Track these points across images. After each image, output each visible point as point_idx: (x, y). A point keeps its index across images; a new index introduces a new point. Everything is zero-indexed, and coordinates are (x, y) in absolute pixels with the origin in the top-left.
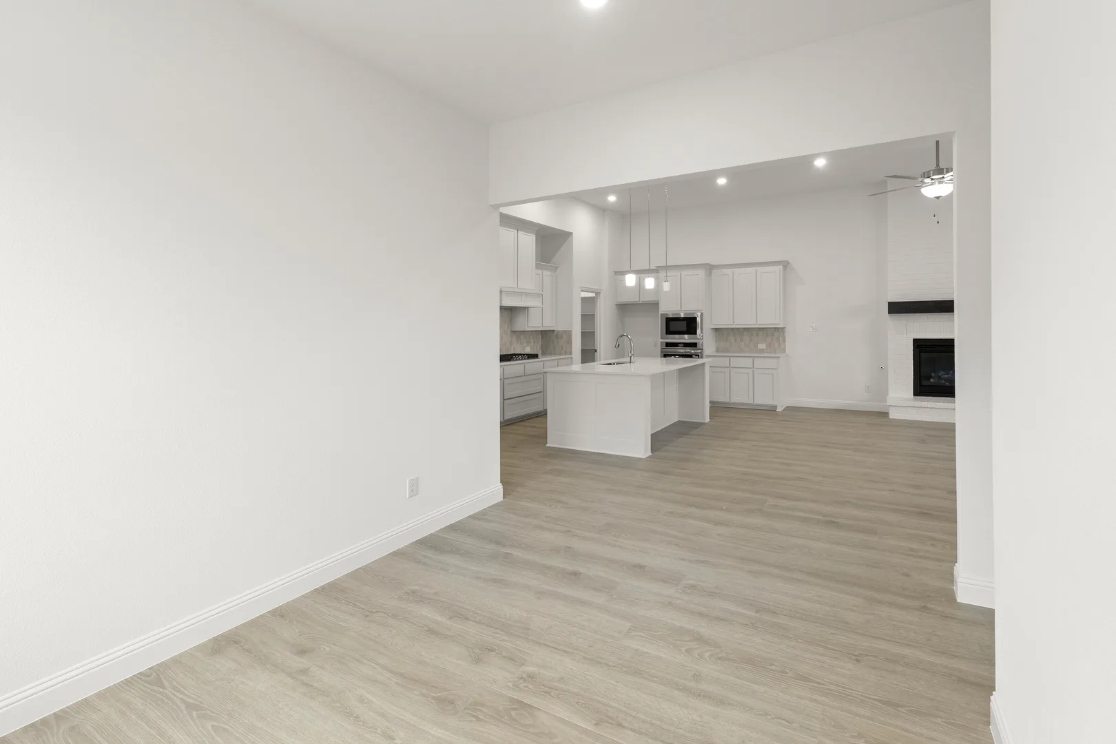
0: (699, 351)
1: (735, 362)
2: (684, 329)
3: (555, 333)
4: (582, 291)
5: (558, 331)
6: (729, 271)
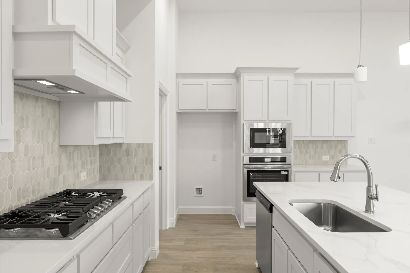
0: (289, 166)
5: (129, 145)
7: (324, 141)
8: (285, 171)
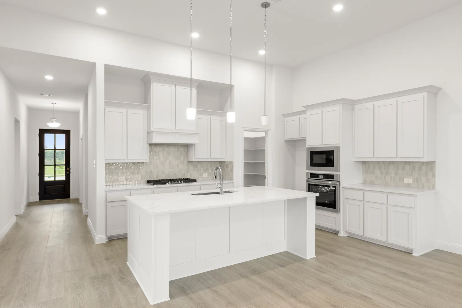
0: (337, 183)
1: (369, 196)
2: (324, 162)
3: (226, 163)
4: (244, 131)
5: (227, 162)
6: (370, 105)
7: (406, 163)
8: (333, 187)
